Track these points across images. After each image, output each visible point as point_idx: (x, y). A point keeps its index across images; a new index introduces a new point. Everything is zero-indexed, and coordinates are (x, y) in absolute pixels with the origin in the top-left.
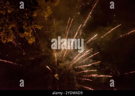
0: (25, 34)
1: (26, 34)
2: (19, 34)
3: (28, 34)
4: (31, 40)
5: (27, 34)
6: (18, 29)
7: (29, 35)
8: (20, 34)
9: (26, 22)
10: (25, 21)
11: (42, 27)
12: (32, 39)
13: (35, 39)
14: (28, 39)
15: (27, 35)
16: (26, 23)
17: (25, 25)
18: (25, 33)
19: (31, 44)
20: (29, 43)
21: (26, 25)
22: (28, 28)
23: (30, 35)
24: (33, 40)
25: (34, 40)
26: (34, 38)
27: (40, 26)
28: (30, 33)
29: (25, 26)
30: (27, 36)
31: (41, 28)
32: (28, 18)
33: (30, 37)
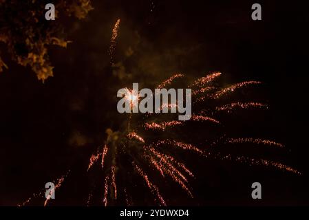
0: (30, 59)
1: (32, 59)
2: (17, 58)
3: (37, 59)
4: (43, 72)
5: (35, 57)
6: (13, 47)
7: (40, 61)
8: (19, 59)
9: (31, 30)
10: (29, 28)
11: (69, 42)
12: (45, 70)
13: (53, 70)
14: (37, 69)
15: (35, 61)
16: (33, 32)
17: (30, 37)
18: (30, 55)
19: (43, 82)
20: (39, 78)
21: (33, 37)
22: (36, 44)
23: (42, 61)
24: (48, 72)
25: (52, 72)
26: (51, 68)
27: (65, 41)
28: (41, 57)
29: (30, 39)
30: (34, 64)
31: (68, 44)
32: (37, 21)
33: (42, 65)
